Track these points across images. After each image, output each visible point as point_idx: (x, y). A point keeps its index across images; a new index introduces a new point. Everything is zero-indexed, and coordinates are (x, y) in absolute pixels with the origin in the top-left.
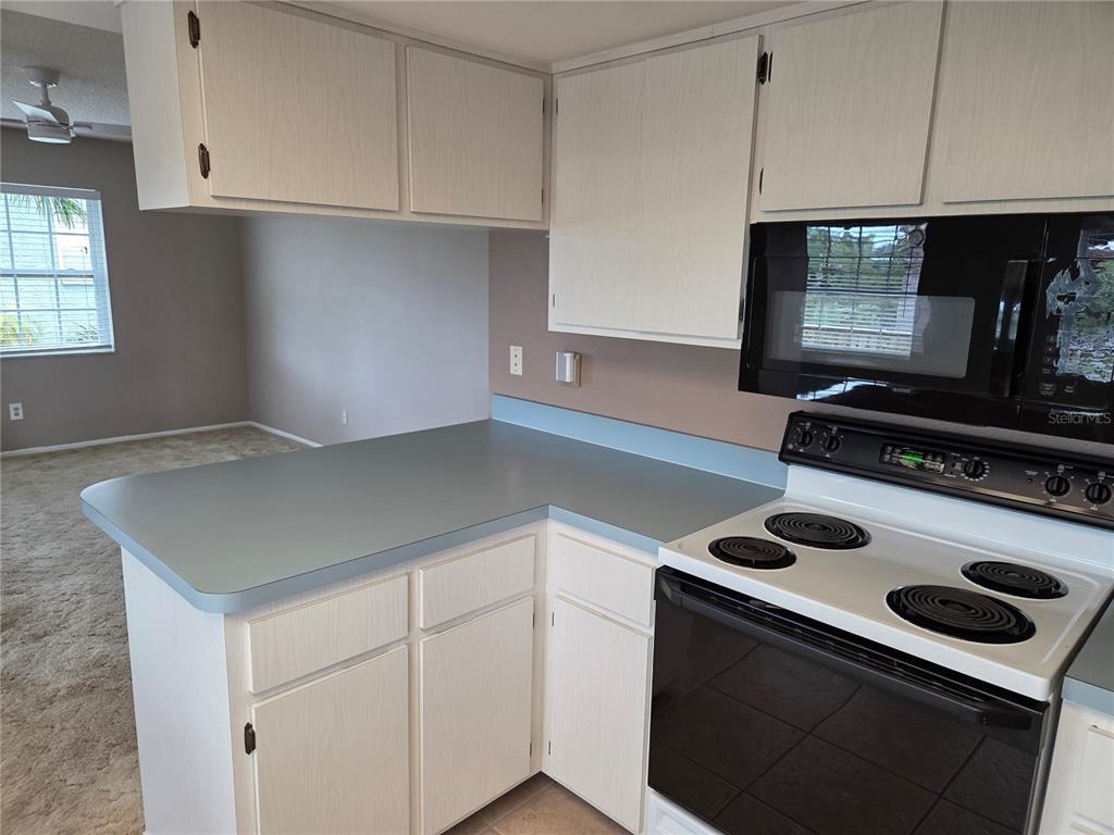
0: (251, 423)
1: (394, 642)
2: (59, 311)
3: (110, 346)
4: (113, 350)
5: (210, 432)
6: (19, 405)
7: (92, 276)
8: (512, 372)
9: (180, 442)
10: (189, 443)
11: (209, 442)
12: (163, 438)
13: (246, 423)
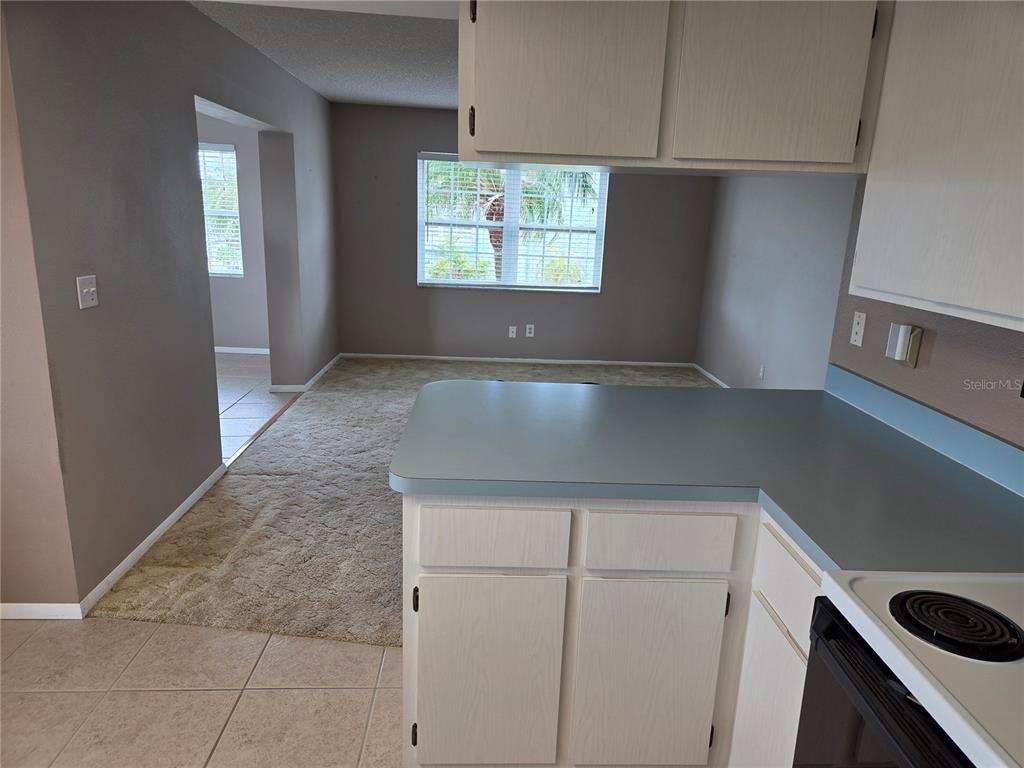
0: (694, 365)
1: (555, 569)
2: (543, 257)
3: (597, 288)
4: (599, 291)
5: (658, 368)
6: (532, 326)
7: (594, 232)
8: (852, 342)
9: (632, 372)
10: (637, 373)
11: (653, 376)
12: (622, 367)
13: (690, 364)
